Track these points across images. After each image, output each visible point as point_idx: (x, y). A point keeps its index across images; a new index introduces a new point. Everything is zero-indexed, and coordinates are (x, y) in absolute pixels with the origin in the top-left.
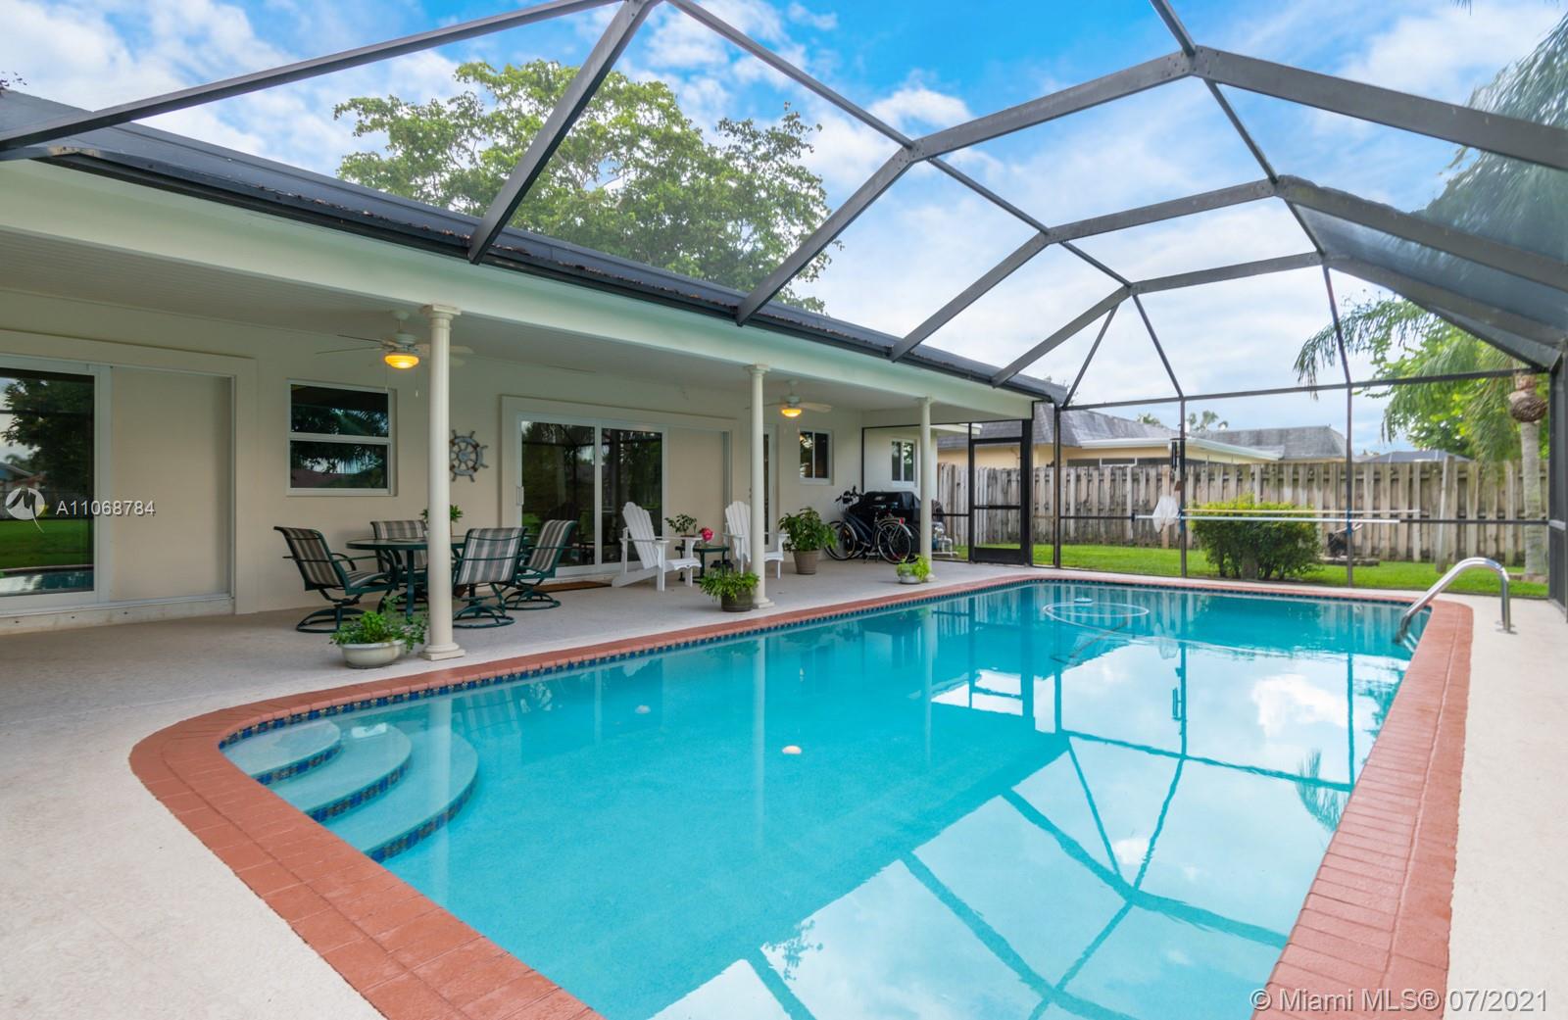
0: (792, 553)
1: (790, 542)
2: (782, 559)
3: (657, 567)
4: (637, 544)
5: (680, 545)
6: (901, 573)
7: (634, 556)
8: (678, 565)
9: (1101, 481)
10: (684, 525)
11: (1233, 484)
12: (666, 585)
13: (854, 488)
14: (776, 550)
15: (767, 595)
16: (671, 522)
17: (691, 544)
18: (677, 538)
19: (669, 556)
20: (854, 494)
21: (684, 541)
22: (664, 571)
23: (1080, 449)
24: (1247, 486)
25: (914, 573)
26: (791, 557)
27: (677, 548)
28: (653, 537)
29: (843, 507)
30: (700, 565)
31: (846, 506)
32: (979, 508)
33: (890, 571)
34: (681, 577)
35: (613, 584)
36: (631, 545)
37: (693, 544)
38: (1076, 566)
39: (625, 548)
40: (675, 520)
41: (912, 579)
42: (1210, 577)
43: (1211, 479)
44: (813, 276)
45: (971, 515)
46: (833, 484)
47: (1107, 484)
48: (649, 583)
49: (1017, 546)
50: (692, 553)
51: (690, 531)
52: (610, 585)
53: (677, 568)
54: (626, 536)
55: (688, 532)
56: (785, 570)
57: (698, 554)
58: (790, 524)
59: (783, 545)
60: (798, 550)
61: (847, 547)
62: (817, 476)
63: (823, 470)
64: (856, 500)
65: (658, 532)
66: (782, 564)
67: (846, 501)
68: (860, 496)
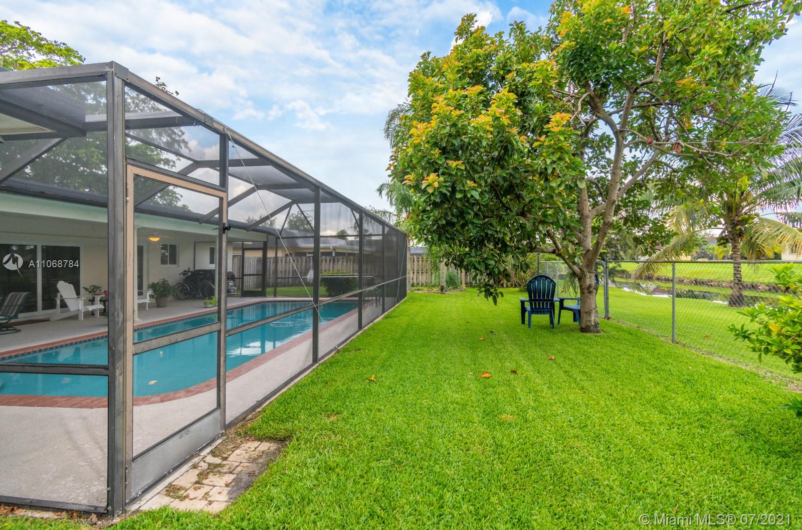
0: (154, 300)
1: (153, 294)
2: (148, 302)
3: (79, 310)
4: (66, 300)
5: (91, 299)
6: (205, 304)
7: (64, 305)
8: (91, 308)
9: (302, 262)
10: (94, 290)
11: (345, 263)
12: (84, 317)
13: (189, 269)
14: (146, 298)
15: (139, 317)
16: (86, 289)
17: (98, 298)
18: (90, 296)
19: (85, 304)
20: (189, 271)
21: (94, 298)
22: (83, 311)
23: (300, 248)
24: (349, 263)
25: (211, 303)
26: (154, 301)
27: (90, 301)
28: (76, 296)
29: (183, 277)
30: (103, 307)
31: (184, 277)
32: (246, 275)
33: (201, 303)
34: (93, 313)
35: (51, 319)
36: (62, 301)
37: (99, 298)
38: (283, 296)
39: (58, 302)
40: (88, 288)
41: (210, 306)
42: (326, 297)
43: (338, 261)
44: (172, 166)
45: (242, 279)
46: (178, 267)
47: (304, 263)
48: (75, 317)
49: (260, 290)
50: (99, 303)
51: (98, 292)
52: (49, 320)
53: (90, 310)
54: (59, 296)
55: (96, 293)
56: (151, 306)
57: (102, 303)
58: (153, 286)
59: (150, 296)
60: (157, 297)
61: (185, 294)
62: (170, 263)
63: (173, 260)
64: (190, 274)
65: (78, 293)
66: (149, 303)
67: (184, 274)
68: (192, 272)
